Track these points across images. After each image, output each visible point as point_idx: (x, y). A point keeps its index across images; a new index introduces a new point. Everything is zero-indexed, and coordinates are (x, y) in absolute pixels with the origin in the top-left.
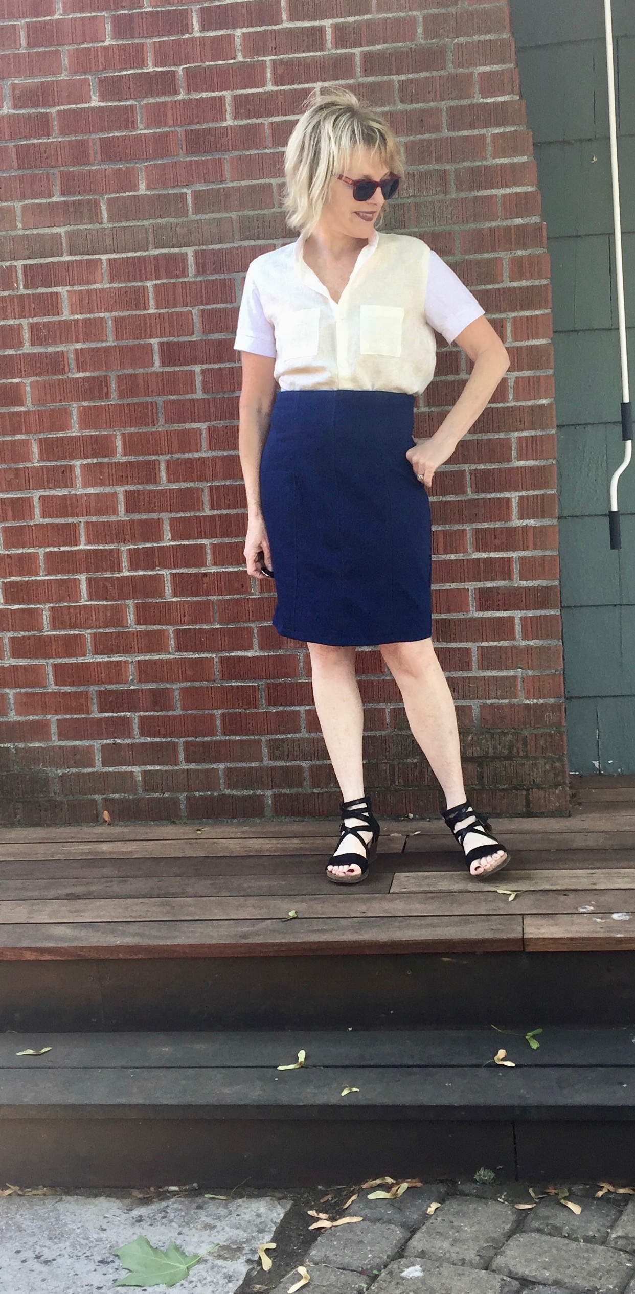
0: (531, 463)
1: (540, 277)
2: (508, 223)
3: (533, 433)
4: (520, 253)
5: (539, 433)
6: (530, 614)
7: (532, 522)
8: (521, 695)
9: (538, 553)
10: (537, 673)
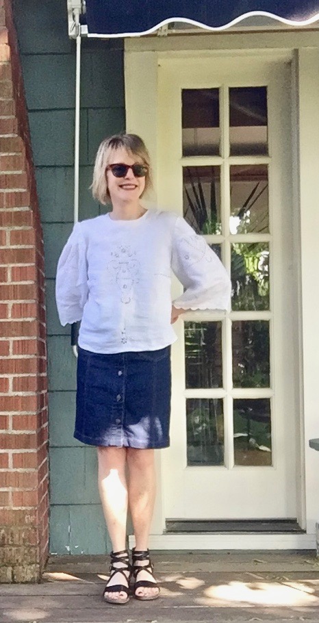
0: (21, 357)
1: (28, 243)
2: (10, 210)
3: (23, 338)
4: (17, 228)
5: (26, 338)
6: (18, 451)
7: (21, 394)
8: (11, 503)
9: (24, 413)
10: (21, 490)
